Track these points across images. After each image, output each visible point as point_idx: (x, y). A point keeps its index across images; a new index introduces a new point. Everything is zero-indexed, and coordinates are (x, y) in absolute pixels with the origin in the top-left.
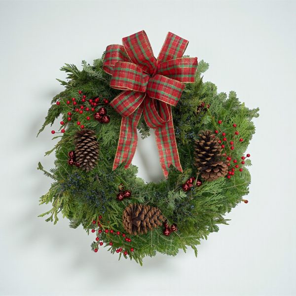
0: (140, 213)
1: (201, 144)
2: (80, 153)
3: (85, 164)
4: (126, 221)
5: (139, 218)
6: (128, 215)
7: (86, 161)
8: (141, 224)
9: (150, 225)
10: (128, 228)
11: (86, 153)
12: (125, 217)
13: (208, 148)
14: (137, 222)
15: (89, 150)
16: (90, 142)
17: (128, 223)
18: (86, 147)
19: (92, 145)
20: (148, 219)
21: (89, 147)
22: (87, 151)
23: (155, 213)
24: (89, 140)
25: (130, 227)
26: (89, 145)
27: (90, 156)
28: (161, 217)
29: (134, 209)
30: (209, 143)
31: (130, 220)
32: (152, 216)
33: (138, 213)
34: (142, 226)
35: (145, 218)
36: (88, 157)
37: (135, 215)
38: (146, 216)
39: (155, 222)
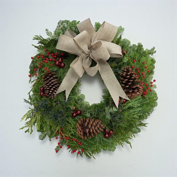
0: (88, 124)
1: (124, 75)
2: (47, 87)
3: (50, 94)
4: (79, 130)
5: (87, 127)
6: (80, 125)
7: (51, 91)
8: (89, 131)
9: (95, 131)
10: (81, 135)
11: (50, 86)
12: (78, 128)
13: (128, 77)
14: (86, 130)
15: (52, 84)
16: (53, 79)
17: (81, 131)
18: (50, 83)
19: (54, 81)
20: (94, 127)
21: (52, 82)
22: (51, 85)
23: (98, 123)
24: (52, 78)
25: (82, 134)
26: (52, 81)
27: (53, 88)
28: (102, 125)
29: (84, 121)
30: (129, 74)
31: (82, 129)
32: (96, 125)
33: (86, 124)
34: (89, 132)
35: (91, 127)
36: (52, 89)
37: (85, 126)
38: (92, 125)
39: (98, 129)
